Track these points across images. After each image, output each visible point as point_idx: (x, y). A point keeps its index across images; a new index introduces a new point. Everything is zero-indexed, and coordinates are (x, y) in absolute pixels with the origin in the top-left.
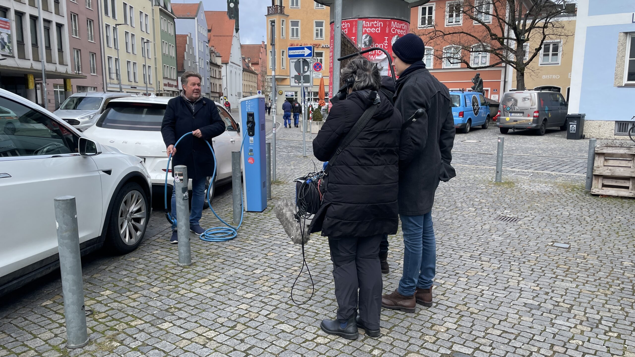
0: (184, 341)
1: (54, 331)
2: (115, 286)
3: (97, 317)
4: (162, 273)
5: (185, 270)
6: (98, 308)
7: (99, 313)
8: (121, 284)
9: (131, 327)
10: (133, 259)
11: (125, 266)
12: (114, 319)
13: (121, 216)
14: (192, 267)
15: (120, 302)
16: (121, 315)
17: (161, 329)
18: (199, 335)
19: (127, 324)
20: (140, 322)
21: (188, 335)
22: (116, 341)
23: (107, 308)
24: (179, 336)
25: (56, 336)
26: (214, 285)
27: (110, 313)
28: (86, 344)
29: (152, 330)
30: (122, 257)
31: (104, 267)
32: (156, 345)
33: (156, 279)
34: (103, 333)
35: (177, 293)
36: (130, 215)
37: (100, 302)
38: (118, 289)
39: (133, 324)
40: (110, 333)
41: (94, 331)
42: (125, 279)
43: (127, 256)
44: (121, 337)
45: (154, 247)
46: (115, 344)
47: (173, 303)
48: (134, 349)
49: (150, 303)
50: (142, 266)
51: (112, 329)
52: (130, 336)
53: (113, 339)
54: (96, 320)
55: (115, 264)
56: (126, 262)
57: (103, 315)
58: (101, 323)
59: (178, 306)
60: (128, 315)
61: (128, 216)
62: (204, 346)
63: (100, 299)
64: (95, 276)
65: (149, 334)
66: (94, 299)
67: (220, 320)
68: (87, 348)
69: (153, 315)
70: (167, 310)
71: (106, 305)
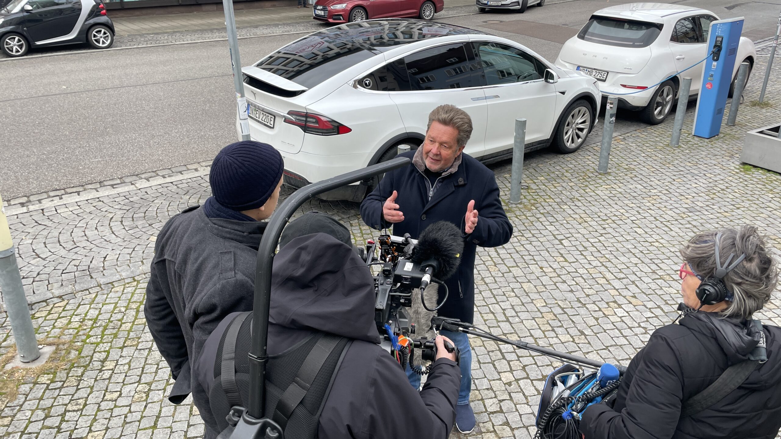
0: (571, 218)
1: (506, 192)
2: (549, 175)
3: (529, 191)
4: (582, 174)
5: (600, 176)
6: (533, 186)
7: (532, 189)
8: (552, 175)
9: (546, 202)
10: (569, 159)
11: (561, 163)
12: (538, 195)
13: (568, 125)
14: (606, 175)
15: (546, 186)
16: (543, 194)
17: (561, 208)
18: (581, 217)
19: (544, 200)
20: (552, 200)
21: (574, 216)
22: (534, 207)
23: (537, 188)
24: (569, 214)
25: (506, 195)
26: (612, 192)
27: (538, 191)
28: (519, 204)
29: (557, 207)
30: (562, 156)
31: (547, 160)
32: (554, 215)
33: (576, 178)
34: (529, 200)
35: (584, 190)
36: (576, 126)
37: (535, 183)
38: (548, 177)
39: (547, 200)
40: (533, 201)
41: (525, 198)
42: (557, 173)
43: (566, 155)
44: (538, 205)
45: (589, 153)
46: (533, 208)
47: (577, 195)
48: (541, 213)
49: (563, 192)
50: (571, 166)
51: (535, 200)
52: (543, 206)
53: (533, 205)
54: (528, 193)
55: (555, 160)
56: (563, 160)
57: (534, 191)
58: (530, 195)
59: (580, 198)
60: (547, 195)
61: (574, 126)
62: (580, 224)
63: (536, 181)
64: (539, 165)
65: (553, 208)
66: (532, 180)
67: (599, 214)
68: (518, 205)
69: (561, 199)
70: (571, 199)
71: (538, 186)
